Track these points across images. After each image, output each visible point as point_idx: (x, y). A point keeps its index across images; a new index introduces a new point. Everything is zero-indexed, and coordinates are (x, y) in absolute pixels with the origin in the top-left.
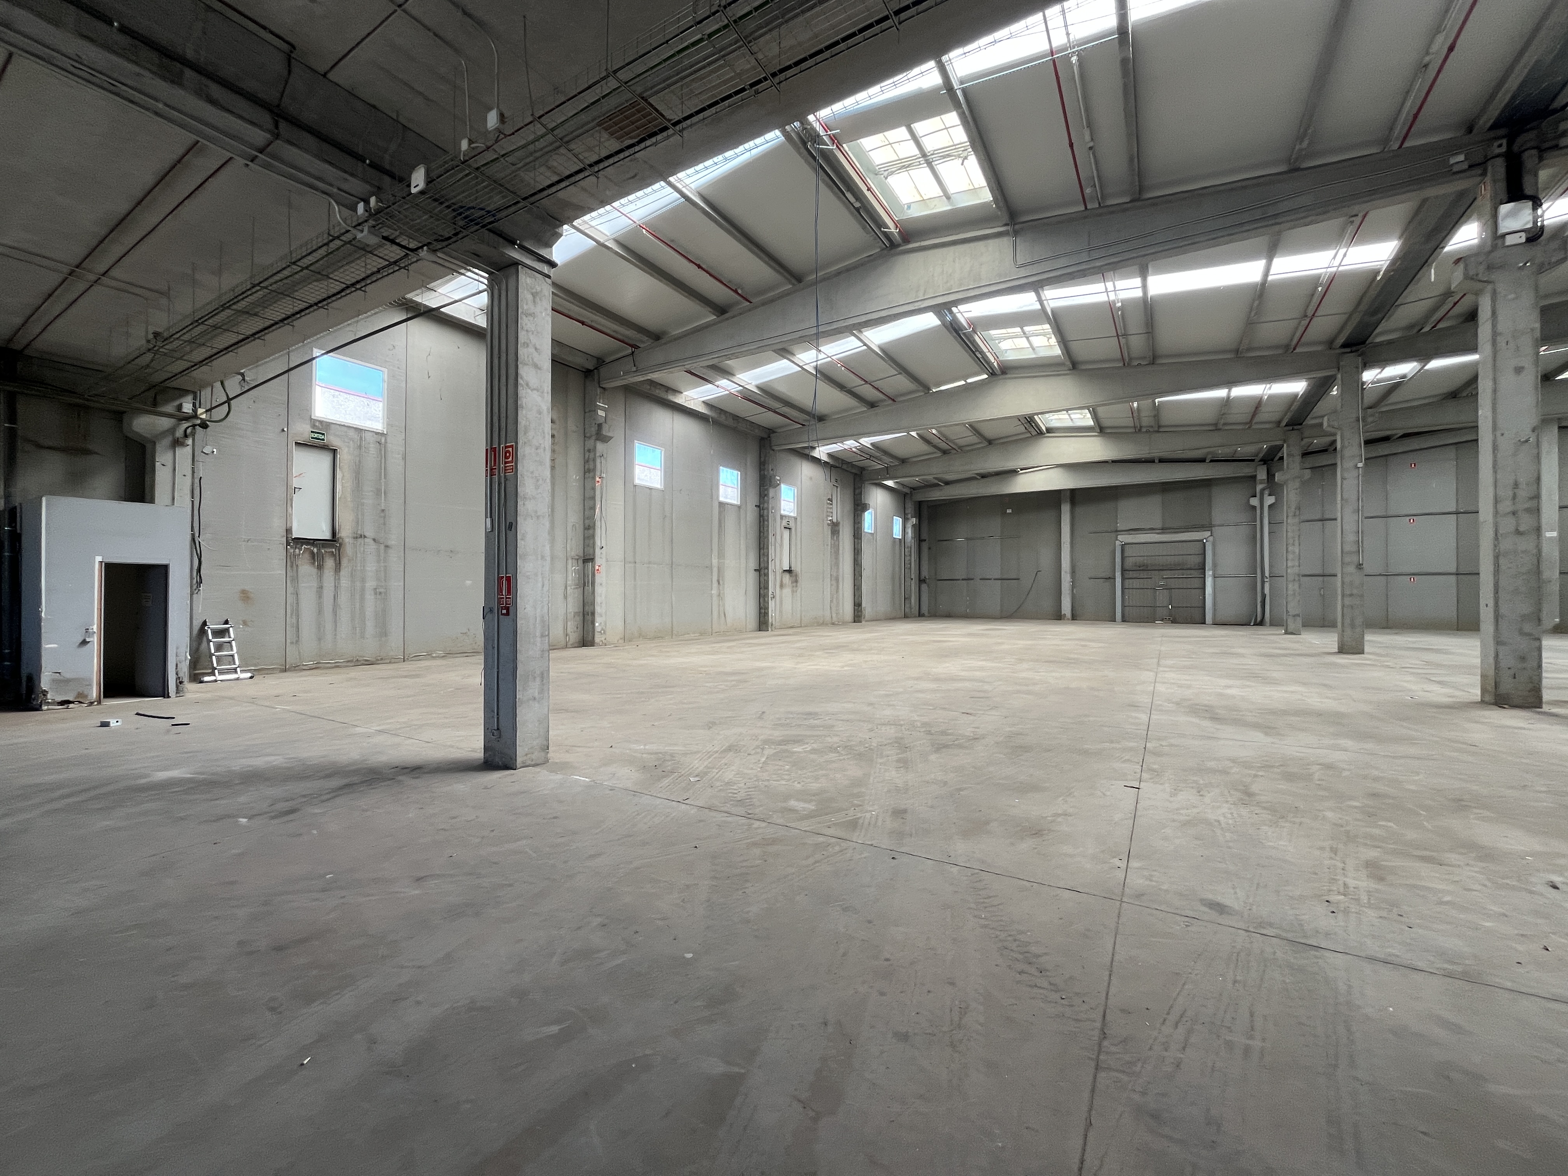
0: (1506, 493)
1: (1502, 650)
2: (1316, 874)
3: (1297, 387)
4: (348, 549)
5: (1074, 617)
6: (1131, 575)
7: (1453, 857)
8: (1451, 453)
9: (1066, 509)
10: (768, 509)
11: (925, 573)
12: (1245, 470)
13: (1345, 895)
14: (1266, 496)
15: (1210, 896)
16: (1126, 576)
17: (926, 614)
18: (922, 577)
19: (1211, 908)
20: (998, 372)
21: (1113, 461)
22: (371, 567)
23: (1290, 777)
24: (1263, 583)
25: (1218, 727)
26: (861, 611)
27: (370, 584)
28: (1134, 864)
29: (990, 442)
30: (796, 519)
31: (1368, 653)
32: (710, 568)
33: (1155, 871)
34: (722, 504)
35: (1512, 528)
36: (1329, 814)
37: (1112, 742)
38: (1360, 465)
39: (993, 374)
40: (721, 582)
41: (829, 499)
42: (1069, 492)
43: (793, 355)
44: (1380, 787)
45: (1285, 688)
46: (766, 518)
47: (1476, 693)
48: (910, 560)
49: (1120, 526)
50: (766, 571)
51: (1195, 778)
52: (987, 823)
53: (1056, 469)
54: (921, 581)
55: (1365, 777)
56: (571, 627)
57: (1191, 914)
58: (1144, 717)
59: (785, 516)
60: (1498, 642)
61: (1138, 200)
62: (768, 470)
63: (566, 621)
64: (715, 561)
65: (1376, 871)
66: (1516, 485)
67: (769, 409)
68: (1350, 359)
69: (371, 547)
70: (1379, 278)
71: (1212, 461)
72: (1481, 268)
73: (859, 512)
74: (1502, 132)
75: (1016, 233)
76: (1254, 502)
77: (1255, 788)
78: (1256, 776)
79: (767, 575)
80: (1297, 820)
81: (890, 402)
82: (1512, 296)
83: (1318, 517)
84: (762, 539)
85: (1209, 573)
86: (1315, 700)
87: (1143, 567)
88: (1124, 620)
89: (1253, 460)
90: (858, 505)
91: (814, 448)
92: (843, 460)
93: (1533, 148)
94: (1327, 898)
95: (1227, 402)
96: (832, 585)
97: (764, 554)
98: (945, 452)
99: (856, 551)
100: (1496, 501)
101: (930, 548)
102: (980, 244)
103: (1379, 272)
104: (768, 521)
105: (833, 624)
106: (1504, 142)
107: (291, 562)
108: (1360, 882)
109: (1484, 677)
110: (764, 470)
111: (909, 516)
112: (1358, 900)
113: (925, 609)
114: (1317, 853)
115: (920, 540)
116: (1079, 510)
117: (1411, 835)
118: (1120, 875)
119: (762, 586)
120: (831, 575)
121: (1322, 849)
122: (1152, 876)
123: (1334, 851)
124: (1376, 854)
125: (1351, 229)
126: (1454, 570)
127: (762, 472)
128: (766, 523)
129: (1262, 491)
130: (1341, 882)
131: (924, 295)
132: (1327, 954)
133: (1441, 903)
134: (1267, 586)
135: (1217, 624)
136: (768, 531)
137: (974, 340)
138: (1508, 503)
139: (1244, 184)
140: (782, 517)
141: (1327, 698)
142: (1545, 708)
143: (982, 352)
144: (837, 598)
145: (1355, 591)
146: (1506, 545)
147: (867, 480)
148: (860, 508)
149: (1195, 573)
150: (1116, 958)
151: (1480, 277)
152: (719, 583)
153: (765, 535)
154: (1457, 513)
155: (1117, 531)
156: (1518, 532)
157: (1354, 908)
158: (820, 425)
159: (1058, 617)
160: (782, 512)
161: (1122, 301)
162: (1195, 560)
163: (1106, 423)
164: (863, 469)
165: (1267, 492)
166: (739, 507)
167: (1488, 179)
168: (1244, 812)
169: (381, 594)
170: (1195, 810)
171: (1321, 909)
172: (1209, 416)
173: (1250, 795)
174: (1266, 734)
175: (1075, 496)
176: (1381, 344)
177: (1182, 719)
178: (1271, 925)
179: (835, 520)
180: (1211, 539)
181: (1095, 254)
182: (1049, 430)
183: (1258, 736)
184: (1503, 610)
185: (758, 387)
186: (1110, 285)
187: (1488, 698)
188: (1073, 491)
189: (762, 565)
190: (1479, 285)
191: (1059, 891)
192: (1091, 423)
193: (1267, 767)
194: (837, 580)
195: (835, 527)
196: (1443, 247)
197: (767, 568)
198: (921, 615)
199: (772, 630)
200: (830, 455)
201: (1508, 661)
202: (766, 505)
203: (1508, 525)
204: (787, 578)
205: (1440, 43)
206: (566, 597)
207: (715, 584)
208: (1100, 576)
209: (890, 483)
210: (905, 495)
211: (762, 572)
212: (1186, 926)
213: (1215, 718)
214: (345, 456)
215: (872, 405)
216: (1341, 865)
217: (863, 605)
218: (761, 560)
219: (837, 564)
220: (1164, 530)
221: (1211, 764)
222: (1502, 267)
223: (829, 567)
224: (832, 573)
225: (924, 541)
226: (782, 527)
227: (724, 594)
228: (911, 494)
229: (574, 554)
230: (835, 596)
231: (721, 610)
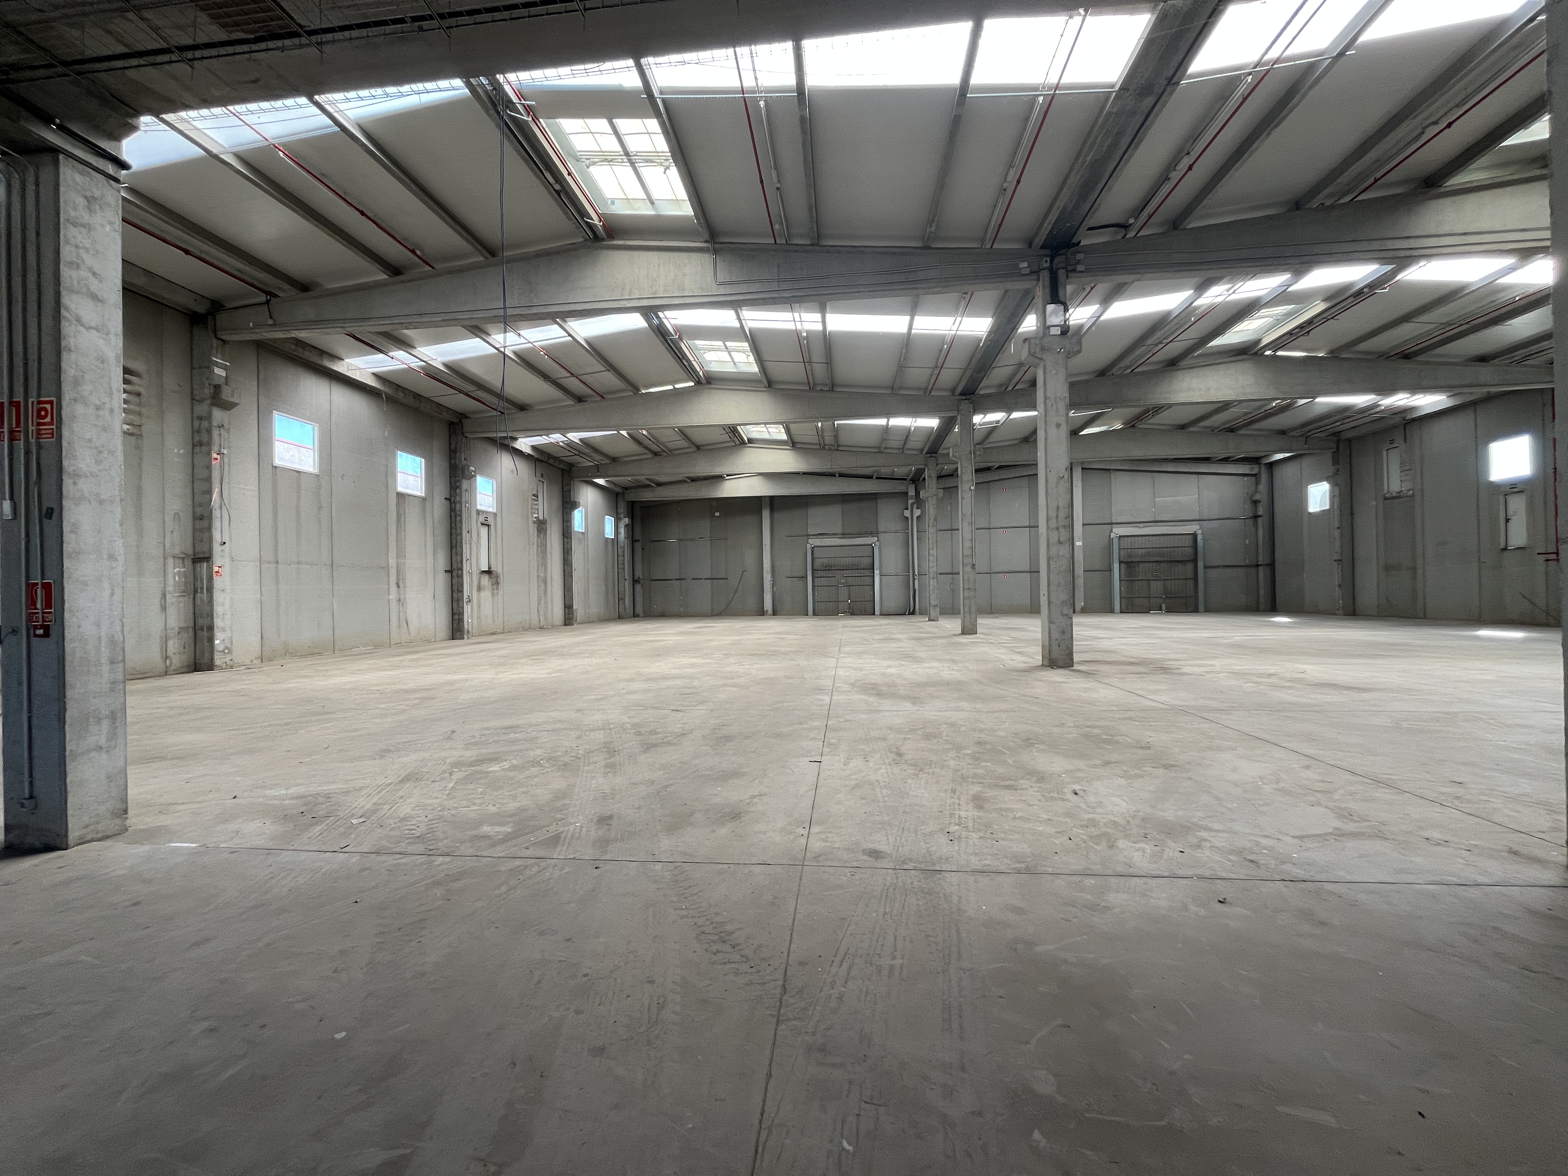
0: (1053, 513)
1: (1053, 626)
2: (941, 812)
3: (932, 423)
5: (775, 613)
6: (820, 574)
7: (1024, 783)
9: (766, 514)
10: (461, 502)
11: (639, 574)
12: (900, 487)
13: (959, 825)
14: (915, 508)
15: (870, 846)
16: (816, 575)
17: (641, 614)
18: (636, 578)
19: (870, 856)
20: (704, 381)
21: (804, 473)
23: (927, 737)
24: (914, 579)
25: (880, 701)
26: (572, 612)
28: (815, 829)
29: (698, 447)
30: (495, 515)
31: (981, 634)
32: (387, 568)
33: (830, 832)
34: (400, 496)
35: (1056, 539)
36: (952, 763)
37: (801, 723)
38: (972, 488)
39: (698, 382)
40: (401, 585)
41: (534, 495)
42: (768, 499)
43: (488, 334)
44: (983, 737)
45: (927, 665)
46: (458, 513)
47: (1038, 659)
48: (624, 561)
49: (811, 531)
50: (460, 572)
51: (863, 747)
52: (691, 814)
53: (756, 477)
54: (635, 581)
55: (974, 730)
56: (173, 646)
57: (855, 864)
58: (827, 699)
59: (483, 512)
60: (1051, 622)
61: (818, 245)
62: (460, 460)
63: (165, 640)
64: (392, 562)
65: (978, 802)
66: (1058, 508)
67: (460, 391)
68: (965, 406)
70: (981, 345)
71: (877, 478)
72: (1038, 348)
73: (569, 510)
74: (1048, 252)
75: (716, 252)
76: (907, 513)
77: (903, 750)
78: (905, 739)
79: (461, 576)
80: (931, 770)
81: (599, 398)
82: (1054, 372)
83: (948, 527)
84: (453, 537)
85: (877, 572)
86: (947, 672)
87: (828, 568)
88: (815, 614)
89: (905, 479)
90: (567, 503)
91: (516, 439)
92: (548, 454)
93: (1063, 268)
94: (947, 830)
95: (886, 429)
96: (539, 587)
97: (457, 554)
98: (656, 454)
99: (566, 550)
100: (1048, 519)
101: (643, 549)
102: (684, 255)
103: (981, 340)
104: (461, 516)
105: (541, 628)
106: (1048, 259)
108: (968, 812)
109: (1043, 647)
110: (455, 458)
111: (622, 516)
112: (967, 827)
113: (639, 609)
114: (943, 794)
115: (633, 541)
116: (776, 515)
117: (1000, 770)
118: (803, 841)
119: (455, 588)
120: (538, 576)
121: (946, 791)
122: (827, 837)
123: (954, 791)
124: (979, 789)
125: (963, 304)
126: (1028, 569)
127: (453, 461)
128: (458, 518)
129: (912, 504)
130: (957, 816)
131: (630, 294)
132: (946, 874)
133: (1015, 818)
134: (916, 582)
135: (884, 614)
136: (461, 528)
137: (681, 348)
138: (1054, 521)
139: (894, 250)
140: (479, 512)
141: (954, 670)
142: (1076, 667)
143: (688, 361)
144: (546, 601)
145: (971, 586)
146: (1054, 551)
147: (577, 477)
148: (569, 506)
149: (867, 573)
150: (798, 916)
151: (1037, 355)
152: (398, 585)
153: (459, 531)
154: (1030, 527)
155: (808, 535)
156: (1060, 543)
157: (964, 834)
158: (522, 414)
159: (761, 613)
160: (479, 507)
161: (807, 332)
162: (866, 561)
163: (797, 439)
164: (571, 465)
165: (915, 506)
166: (424, 499)
167: (1040, 284)
168: (896, 771)
170: (862, 774)
171: (943, 840)
172: (873, 441)
173: (900, 755)
174: (914, 703)
175: (773, 503)
176: (983, 396)
177: (856, 697)
178: (911, 860)
179: (541, 518)
180: (878, 543)
181: (784, 286)
182: (750, 441)
183: (908, 705)
184: (1053, 599)
185: (445, 365)
186: (796, 315)
187: (1046, 663)
188: (772, 498)
189: (455, 566)
190: (1037, 361)
191: (752, 868)
192: (784, 437)
193: (913, 731)
194: (545, 582)
195: (541, 526)
196: (1018, 329)
197: (461, 569)
198: (635, 616)
199: (468, 638)
200: (534, 447)
201: (1056, 635)
202: (458, 498)
203: (1054, 538)
204: (485, 580)
205: (1012, 176)
206: (164, 608)
207: (393, 588)
208: (795, 575)
209: (601, 481)
210: (617, 494)
211: (455, 574)
212: (852, 875)
213: (880, 695)
215: (580, 399)
216: (957, 801)
217: (574, 607)
218: (454, 559)
219: (545, 565)
220: (844, 535)
221: (874, 734)
222: (1049, 350)
223: (536, 568)
224: (539, 574)
225: (638, 541)
226: (479, 524)
227: (405, 599)
228: (623, 494)
229: (177, 551)
230: (543, 598)
231: (401, 617)
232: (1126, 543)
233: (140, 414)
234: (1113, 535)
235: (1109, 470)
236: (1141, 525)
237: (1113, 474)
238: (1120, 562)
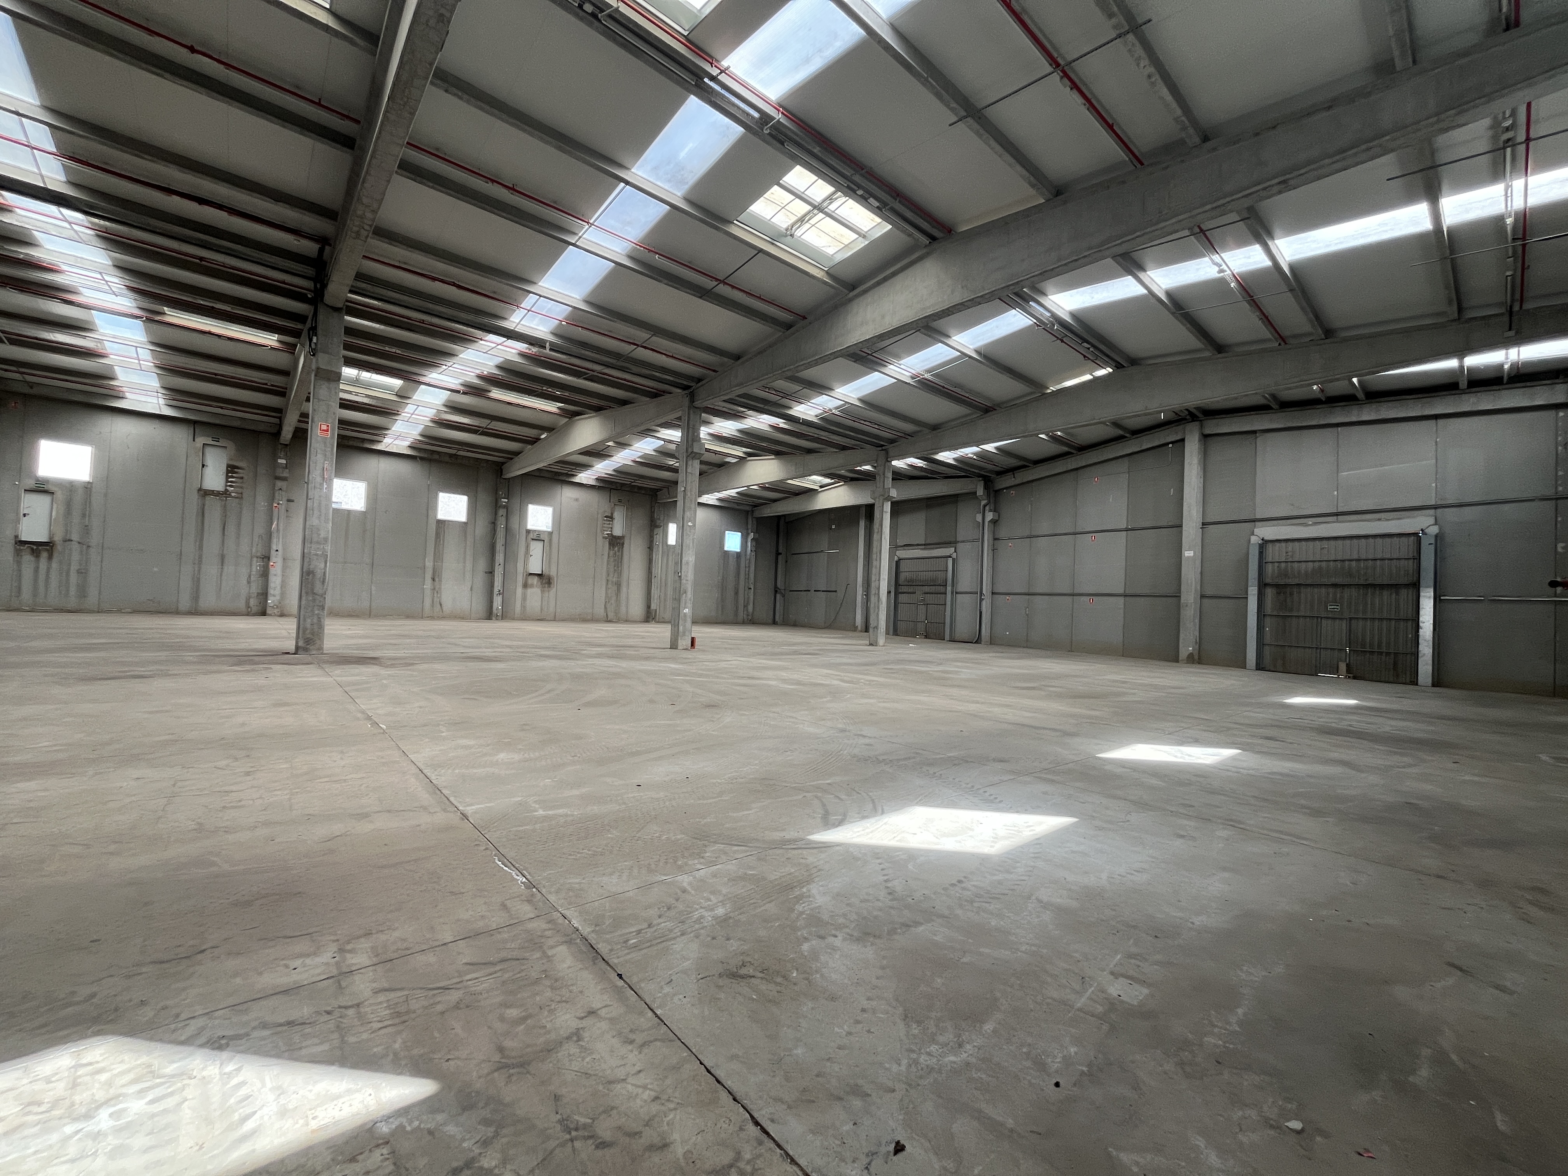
4: (59, 548)
6: (901, 589)
8: (1124, 465)
9: (862, 524)
10: (497, 525)
11: (779, 584)
12: (970, 486)
14: (987, 512)
17: (780, 622)
18: (779, 588)
22: (75, 557)
24: (981, 600)
26: (651, 612)
27: (74, 567)
30: (550, 534)
32: (423, 568)
34: (441, 523)
40: (437, 579)
41: (607, 517)
42: (864, 509)
48: (749, 571)
49: (899, 542)
50: (494, 573)
54: (776, 591)
56: (252, 602)
59: (535, 531)
64: (429, 564)
69: (75, 546)
71: (943, 478)
73: (653, 528)
76: (978, 518)
79: (494, 576)
83: (1027, 533)
85: (948, 590)
87: (911, 583)
90: (653, 521)
91: (572, 476)
96: (608, 588)
99: (651, 561)
101: (786, 561)
104: (497, 534)
105: (611, 621)
107: (18, 553)
113: (780, 618)
115: (777, 553)
120: (608, 580)
126: (1121, 591)
129: (985, 506)
134: (984, 603)
136: (497, 542)
140: (528, 532)
144: (618, 600)
148: (653, 524)
149: (940, 590)
152: (434, 580)
154: (1127, 530)
155: (895, 547)
159: (853, 628)
160: (529, 528)
162: (943, 576)
164: (654, 490)
165: (987, 508)
166: (465, 523)
169: (83, 573)
179: (616, 534)
180: (954, 555)
194: (619, 585)
195: (616, 542)
197: (495, 571)
198: (774, 623)
199: (497, 620)
202: (497, 522)
204: (535, 580)
206: (249, 582)
207: (429, 581)
210: (746, 512)
214: (59, 495)
217: (652, 608)
219: (619, 572)
220: (926, 546)
223: (604, 574)
224: (610, 578)
225: (781, 554)
226: (530, 539)
227: (440, 588)
228: (753, 511)
229: (259, 554)
230: (614, 598)
231: (435, 600)
232: (1272, 553)
233: (242, 488)
234: (1254, 539)
235: (1254, 432)
236: (1310, 521)
237: (1260, 439)
238: (1262, 586)
